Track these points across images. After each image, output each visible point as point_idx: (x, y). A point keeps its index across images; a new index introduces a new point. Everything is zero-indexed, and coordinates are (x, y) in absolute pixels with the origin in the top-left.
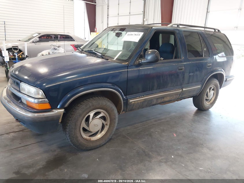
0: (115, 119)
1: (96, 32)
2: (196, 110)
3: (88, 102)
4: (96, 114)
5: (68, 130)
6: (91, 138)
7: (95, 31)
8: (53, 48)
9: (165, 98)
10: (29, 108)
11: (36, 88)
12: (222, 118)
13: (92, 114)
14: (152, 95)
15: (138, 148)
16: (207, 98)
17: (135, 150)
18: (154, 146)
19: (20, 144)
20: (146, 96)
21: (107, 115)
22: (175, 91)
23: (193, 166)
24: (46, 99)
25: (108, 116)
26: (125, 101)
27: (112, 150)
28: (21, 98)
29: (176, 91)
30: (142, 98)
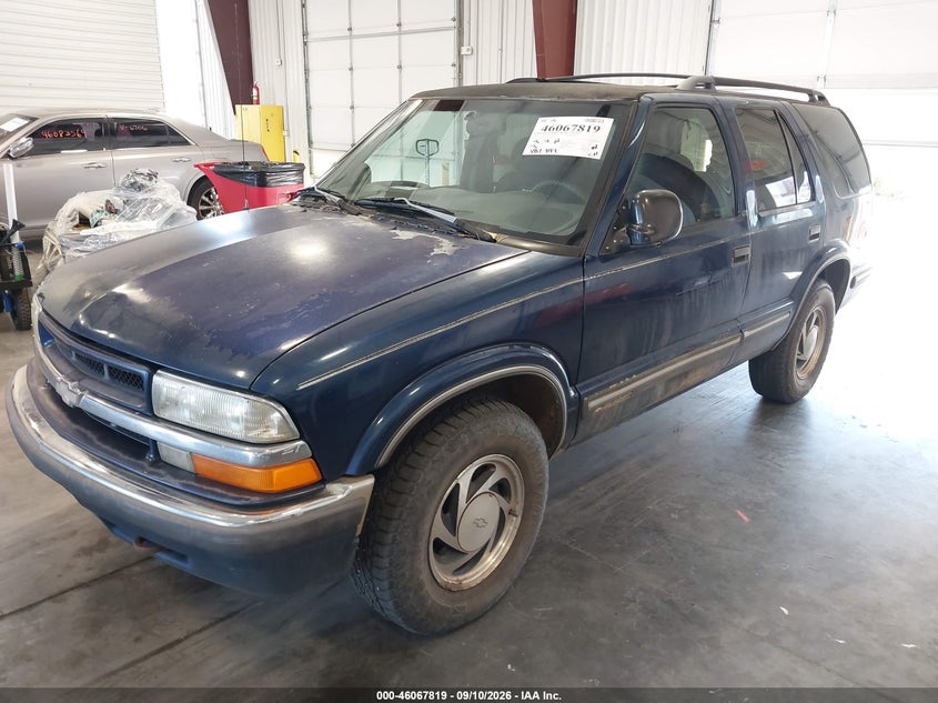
0: (541, 485)
1: (258, 103)
2: (758, 401)
3: (453, 430)
4: (479, 477)
5: (385, 562)
6: (461, 578)
7: (255, 98)
8: (127, 184)
9: (690, 376)
10: (219, 491)
11: (252, 397)
12: (864, 427)
13: (464, 480)
14: (654, 372)
15: (641, 593)
16: (801, 358)
17: (635, 601)
18: (692, 572)
19: (138, 640)
20: (641, 375)
21: (515, 473)
22: (722, 344)
23: (875, 640)
24: (301, 442)
25: (517, 479)
26: (573, 409)
27: (544, 614)
28: (155, 442)
29: (726, 342)
30: (626, 385)
